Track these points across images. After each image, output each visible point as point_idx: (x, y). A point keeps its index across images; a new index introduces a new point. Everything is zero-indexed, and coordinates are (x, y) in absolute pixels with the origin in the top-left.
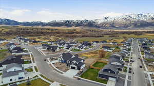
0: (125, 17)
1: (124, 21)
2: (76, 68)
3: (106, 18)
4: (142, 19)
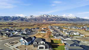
2: (44, 48)
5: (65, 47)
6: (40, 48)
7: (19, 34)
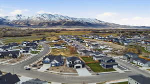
0: (39, 16)
1: (38, 20)
2: (81, 67)
3: (18, 16)
4: (53, 19)
5: (101, 64)
6: (77, 67)
7: (26, 52)
